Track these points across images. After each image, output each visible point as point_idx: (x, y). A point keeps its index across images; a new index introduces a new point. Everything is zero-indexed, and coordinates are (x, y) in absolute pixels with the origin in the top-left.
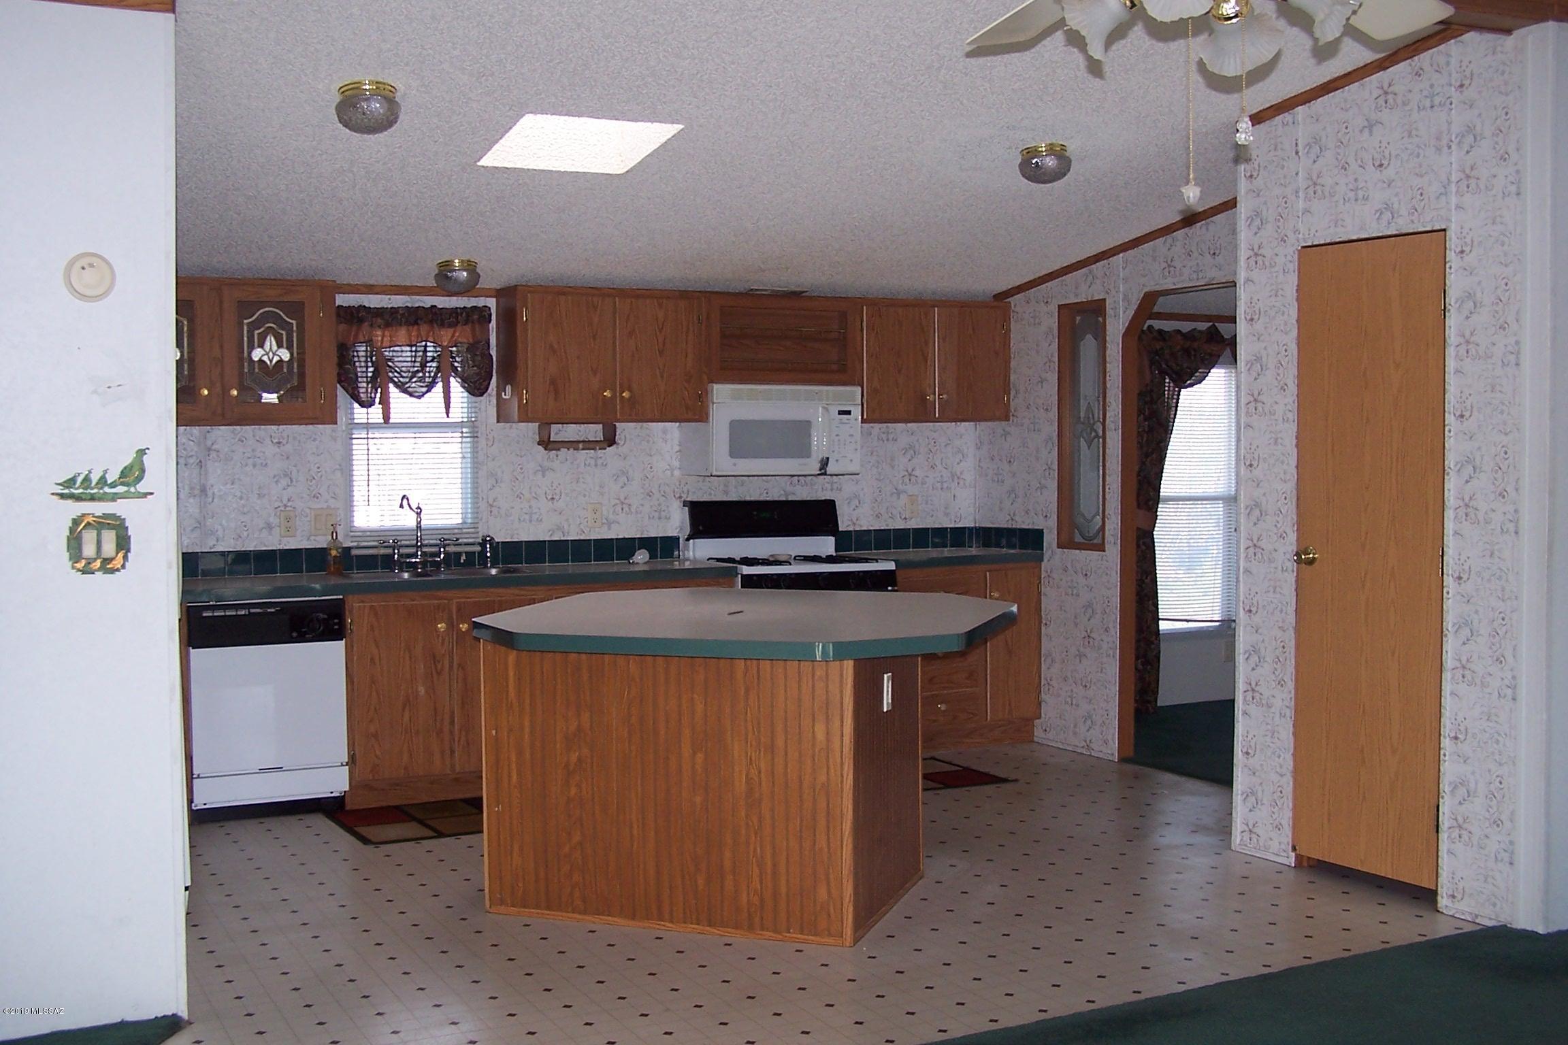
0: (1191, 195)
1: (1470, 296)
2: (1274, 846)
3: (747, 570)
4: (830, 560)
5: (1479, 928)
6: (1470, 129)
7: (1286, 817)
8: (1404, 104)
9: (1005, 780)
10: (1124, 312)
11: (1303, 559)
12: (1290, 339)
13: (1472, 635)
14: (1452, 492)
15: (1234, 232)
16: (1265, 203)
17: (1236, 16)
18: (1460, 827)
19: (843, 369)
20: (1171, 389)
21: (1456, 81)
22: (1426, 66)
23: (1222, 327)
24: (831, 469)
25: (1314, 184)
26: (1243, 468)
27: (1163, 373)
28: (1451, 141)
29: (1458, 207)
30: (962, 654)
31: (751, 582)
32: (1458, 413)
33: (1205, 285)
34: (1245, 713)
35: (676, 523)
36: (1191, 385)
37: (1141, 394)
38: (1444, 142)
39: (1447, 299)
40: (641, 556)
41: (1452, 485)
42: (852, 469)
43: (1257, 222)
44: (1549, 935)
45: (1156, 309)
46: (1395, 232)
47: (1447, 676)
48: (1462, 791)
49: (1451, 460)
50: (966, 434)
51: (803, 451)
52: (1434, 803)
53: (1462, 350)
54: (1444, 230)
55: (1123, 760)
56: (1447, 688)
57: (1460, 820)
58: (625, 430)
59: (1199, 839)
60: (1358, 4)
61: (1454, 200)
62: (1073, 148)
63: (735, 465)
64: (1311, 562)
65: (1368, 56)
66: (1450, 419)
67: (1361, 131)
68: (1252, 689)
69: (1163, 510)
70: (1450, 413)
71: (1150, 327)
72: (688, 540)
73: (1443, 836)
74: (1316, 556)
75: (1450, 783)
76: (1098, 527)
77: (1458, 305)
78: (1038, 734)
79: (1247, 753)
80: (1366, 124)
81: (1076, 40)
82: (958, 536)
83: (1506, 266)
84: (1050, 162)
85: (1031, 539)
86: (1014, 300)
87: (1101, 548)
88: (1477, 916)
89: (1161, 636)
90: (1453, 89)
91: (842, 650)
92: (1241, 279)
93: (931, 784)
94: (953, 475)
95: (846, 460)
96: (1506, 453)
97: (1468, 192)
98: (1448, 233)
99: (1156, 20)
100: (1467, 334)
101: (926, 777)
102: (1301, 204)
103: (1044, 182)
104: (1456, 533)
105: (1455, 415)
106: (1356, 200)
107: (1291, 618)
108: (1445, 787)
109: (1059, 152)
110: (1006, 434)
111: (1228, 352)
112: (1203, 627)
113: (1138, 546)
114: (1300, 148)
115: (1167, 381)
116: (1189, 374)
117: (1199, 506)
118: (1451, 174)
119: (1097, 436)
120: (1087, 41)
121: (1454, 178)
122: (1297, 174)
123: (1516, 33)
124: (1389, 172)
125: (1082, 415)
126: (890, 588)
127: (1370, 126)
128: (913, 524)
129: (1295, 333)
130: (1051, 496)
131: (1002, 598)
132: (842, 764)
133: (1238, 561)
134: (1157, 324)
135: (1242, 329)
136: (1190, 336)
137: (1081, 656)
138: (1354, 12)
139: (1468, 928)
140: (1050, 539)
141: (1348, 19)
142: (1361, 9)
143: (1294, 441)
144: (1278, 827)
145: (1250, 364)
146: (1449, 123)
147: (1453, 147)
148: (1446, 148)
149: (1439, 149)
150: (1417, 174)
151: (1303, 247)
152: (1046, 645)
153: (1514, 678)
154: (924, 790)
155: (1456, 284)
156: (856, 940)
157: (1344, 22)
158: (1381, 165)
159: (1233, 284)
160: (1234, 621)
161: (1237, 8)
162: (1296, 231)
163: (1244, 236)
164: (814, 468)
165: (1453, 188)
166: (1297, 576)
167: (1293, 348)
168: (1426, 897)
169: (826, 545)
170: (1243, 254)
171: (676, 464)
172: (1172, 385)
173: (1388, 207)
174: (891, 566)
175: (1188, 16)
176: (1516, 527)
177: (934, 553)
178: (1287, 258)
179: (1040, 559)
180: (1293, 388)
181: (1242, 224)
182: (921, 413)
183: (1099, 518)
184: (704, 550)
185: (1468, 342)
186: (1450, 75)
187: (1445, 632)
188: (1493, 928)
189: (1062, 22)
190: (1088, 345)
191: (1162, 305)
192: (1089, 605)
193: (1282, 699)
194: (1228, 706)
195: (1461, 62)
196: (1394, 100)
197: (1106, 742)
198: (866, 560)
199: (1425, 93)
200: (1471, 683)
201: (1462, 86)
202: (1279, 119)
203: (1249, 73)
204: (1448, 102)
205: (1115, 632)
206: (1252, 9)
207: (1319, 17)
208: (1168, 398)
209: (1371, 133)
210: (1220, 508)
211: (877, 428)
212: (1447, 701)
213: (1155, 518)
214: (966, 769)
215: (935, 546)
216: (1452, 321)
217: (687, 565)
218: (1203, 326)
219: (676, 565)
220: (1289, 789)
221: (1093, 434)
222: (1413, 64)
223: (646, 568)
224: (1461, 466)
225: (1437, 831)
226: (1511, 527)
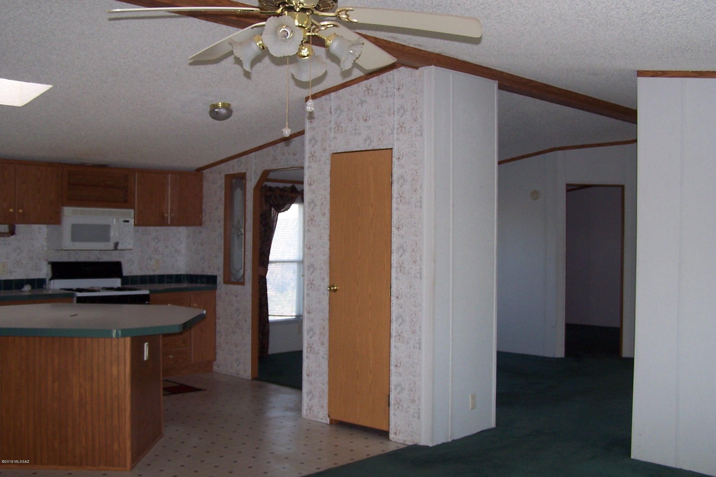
0: (287, 132)
1: (402, 177)
2: (321, 415)
3: (79, 294)
4: (118, 289)
5: (406, 446)
6: (402, 107)
7: (325, 402)
8: (376, 94)
9: (199, 390)
10: (255, 178)
11: (332, 290)
12: (327, 194)
13: (403, 322)
14: (394, 261)
15: (303, 145)
16: (317, 133)
17: (307, 56)
18: (398, 404)
19: (126, 201)
20: (275, 213)
21: (397, 86)
22: (385, 79)
23: (298, 186)
24: (120, 247)
25: (338, 126)
26: (306, 249)
27: (271, 206)
28: (395, 111)
29: (398, 139)
30: (180, 333)
31: (81, 300)
32: (397, 227)
33: (291, 168)
34: (307, 357)
35: (44, 272)
36: (283, 211)
37: (261, 215)
38: (392, 112)
39: (393, 178)
40: (27, 288)
41: (394, 257)
42: (130, 247)
43: (313, 142)
44: (433, 446)
45: (269, 177)
46: (371, 149)
47: (393, 339)
48: (399, 389)
49: (394, 247)
50: (182, 232)
51: (106, 238)
52: (388, 394)
53: (399, 200)
54: (392, 149)
55: (254, 379)
56: (393, 344)
57: (398, 400)
58: (20, 228)
59: (289, 414)
60: (359, 55)
61: (396, 136)
62: (233, 105)
63: (74, 245)
64: (336, 290)
65: (361, 74)
66: (394, 229)
67: (358, 105)
68: (310, 347)
69: (271, 267)
70: (393, 227)
71: (266, 186)
72: (51, 280)
73: (392, 408)
74: (338, 288)
75: (394, 385)
76: (241, 275)
77: (397, 181)
78: (215, 368)
79: (308, 375)
80: (360, 102)
81: (238, 61)
82: (178, 278)
83: (417, 165)
84: (223, 111)
85: (211, 280)
86: (205, 172)
87: (243, 284)
88: (405, 441)
89: (270, 323)
90: (396, 90)
91: (125, 333)
92: (306, 165)
93: (167, 393)
94: (176, 251)
95: (127, 243)
96: (416, 244)
97: (401, 133)
98: (393, 150)
99: (273, 56)
100: (401, 193)
101: (165, 389)
102: (332, 135)
103: (220, 120)
104: (396, 278)
105: (396, 227)
106: (356, 134)
107: (327, 315)
108: (392, 387)
109: (227, 107)
110: (200, 232)
111: (299, 197)
112: (288, 319)
113: (259, 283)
114: (332, 110)
115: (273, 209)
116: (283, 206)
117: (286, 265)
118: (395, 125)
119: (241, 234)
120: (243, 63)
121: (396, 127)
122: (331, 121)
123: (420, 69)
124: (370, 123)
125: (235, 223)
126: (147, 302)
127: (362, 103)
128: (158, 273)
129: (329, 190)
130: (220, 261)
131: (199, 307)
132: (125, 385)
133: (304, 290)
134: (269, 184)
135: (306, 188)
136: (283, 190)
137: (234, 332)
138: (357, 58)
139: (402, 446)
140: (220, 280)
141: (355, 61)
142: (360, 57)
143: (328, 238)
144: (322, 407)
145: (310, 203)
146: (394, 104)
147: (396, 114)
148: (393, 114)
149: (390, 115)
150: (381, 125)
151: (333, 153)
152: (218, 328)
153: (420, 339)
154: (164, 395)
155: (397, 172)
156: (132, 468)
157: (353, 62)
158: (366, 120)
159: (302, 168)
160: (302, 316)
161: (308, 53)
162: (330, 146)
163: (308, 147)
164: (111, 246)
165: (395, 131)
166: (330, 297)
167: (328, 197)
168: (384, 434)
169: (117, 282)
170: (307, 155)
171: (45, 244)
172: (275, 211)
173: (369, 138)
174: (147, 292)
175: (287, 55)
176: (421, 275)
177: (166, 286)
178: (326, 158)
179: (215, 289)
180: (328, 215)
181: (307, 142)
182: (162, 222)
183: (242, 271)
184: (58, 285)
185: (401, 197)
186: (394, 84)
187: (392, 320)
188: (412, 446)
189: (231, 53)
190: (238, 193)
191: (271, 176)
192: (238, 310)
193: (323, 351)
194: (299, 354)
195: (399, 79)
196: (372, 93)
197: (245, 371)
198: (135, 290)
199: (384, 91)
200: (403, 342)
201: (399, 89)
202: (323, 97)
203: (313, 80)
204: (394, 95)
205: (249, 322)
206: (314, 54)
207: (343, 59)
208: (273, 217)
209: (362, 106)
210: (295, 266)
211: (141, 229)
212: (393, 350)
213: (267, 270)
214: (182, 385)
215: (168, 282)
216: (395, 187)
217: (50, 292)
218: (289, 185)
219: (45, 292)
220: (326, 390)
221: (240, 233)
222: (380, 78)
223: (30, 293)
224: (398, 249)
225: (389, 406)
226: (418, 275)
